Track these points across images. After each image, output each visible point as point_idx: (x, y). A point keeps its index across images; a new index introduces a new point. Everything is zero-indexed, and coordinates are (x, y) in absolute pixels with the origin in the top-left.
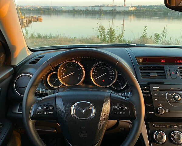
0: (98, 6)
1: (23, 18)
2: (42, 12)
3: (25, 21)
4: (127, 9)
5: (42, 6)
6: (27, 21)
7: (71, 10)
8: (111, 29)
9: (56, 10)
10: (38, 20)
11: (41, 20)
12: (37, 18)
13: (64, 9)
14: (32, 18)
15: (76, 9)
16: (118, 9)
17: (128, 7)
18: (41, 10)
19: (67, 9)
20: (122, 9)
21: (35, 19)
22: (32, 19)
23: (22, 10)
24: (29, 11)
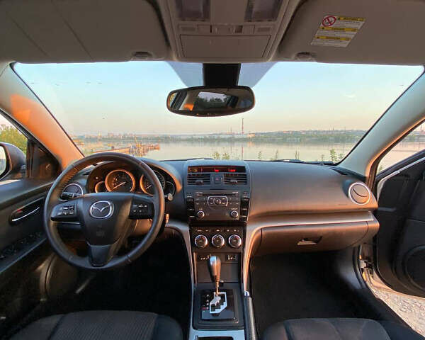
0: (216, 134)
1: (140, 146)
3: (141, 150)
4: (245, 137)
6: (143, 150)
8: (225, 154)
10: (155, 149)
11: (158, 149)
12: (155, 146)
14: (149, 146)
15: (194, 137)
16: (236, 137)
17: (246, 134)
18: (159, 139)
19: (185, 137)
20: (240, 136)
21: (152, 147)
23: (139, 139)
24: (147, 139)
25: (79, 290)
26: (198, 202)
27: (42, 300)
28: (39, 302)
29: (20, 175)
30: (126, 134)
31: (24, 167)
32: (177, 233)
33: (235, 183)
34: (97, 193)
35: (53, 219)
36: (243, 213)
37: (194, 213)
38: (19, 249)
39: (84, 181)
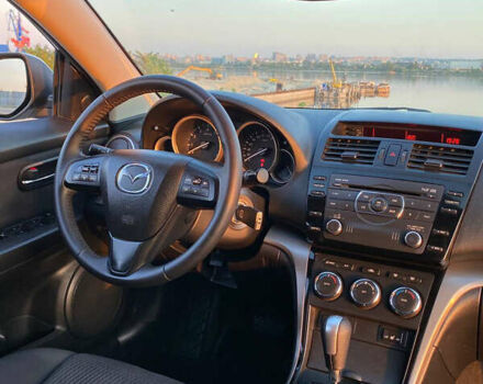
1: (340, 86)
2: (393, 72)
3: (344, 96)
5: (393, 59)
6: (347, 95)
7: (475, 68)
9: (431, 69)
10: (377, 93)
11: (385, 93)
12: (377, 87)
13: (455, 66)
14: (361, 87)
18: (391, 69)
21: (369, 90)
22: (363, 91)
23: (341, 67)
24: (359, 69)
25: (123, 338)
26: (335, 199)
27: (58, 327)
28: (53, 329)
29: (45, 111)
30: (314, 56)
31: (50, 98)
32: (286, 260)
33: (435, 168)
34: (156, 152)
35: (67, 185)
36: (434, 239)
37: (321, 222)
38: (28, 230)
39: (138, 133)
